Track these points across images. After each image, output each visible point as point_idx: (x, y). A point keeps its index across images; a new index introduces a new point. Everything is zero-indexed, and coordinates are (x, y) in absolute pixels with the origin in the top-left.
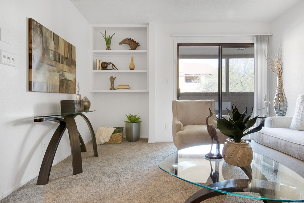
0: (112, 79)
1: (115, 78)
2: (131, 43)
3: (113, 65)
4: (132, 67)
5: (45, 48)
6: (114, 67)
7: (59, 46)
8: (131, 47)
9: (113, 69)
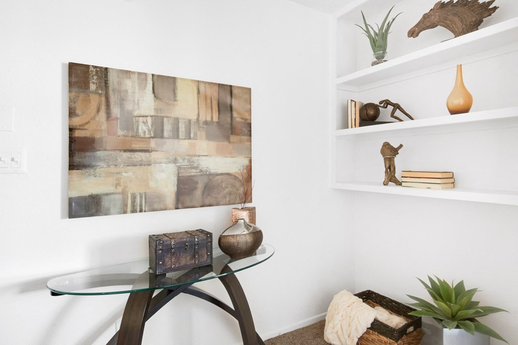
0: (390, 152)
1: (401, 146)
2: (450, 17)
3: (397, 107)
4: (459, 102)
5: (119, 116)
6: (398, 113)
7: (175, 100)
8: (452, 31)
9: (394, 120)
